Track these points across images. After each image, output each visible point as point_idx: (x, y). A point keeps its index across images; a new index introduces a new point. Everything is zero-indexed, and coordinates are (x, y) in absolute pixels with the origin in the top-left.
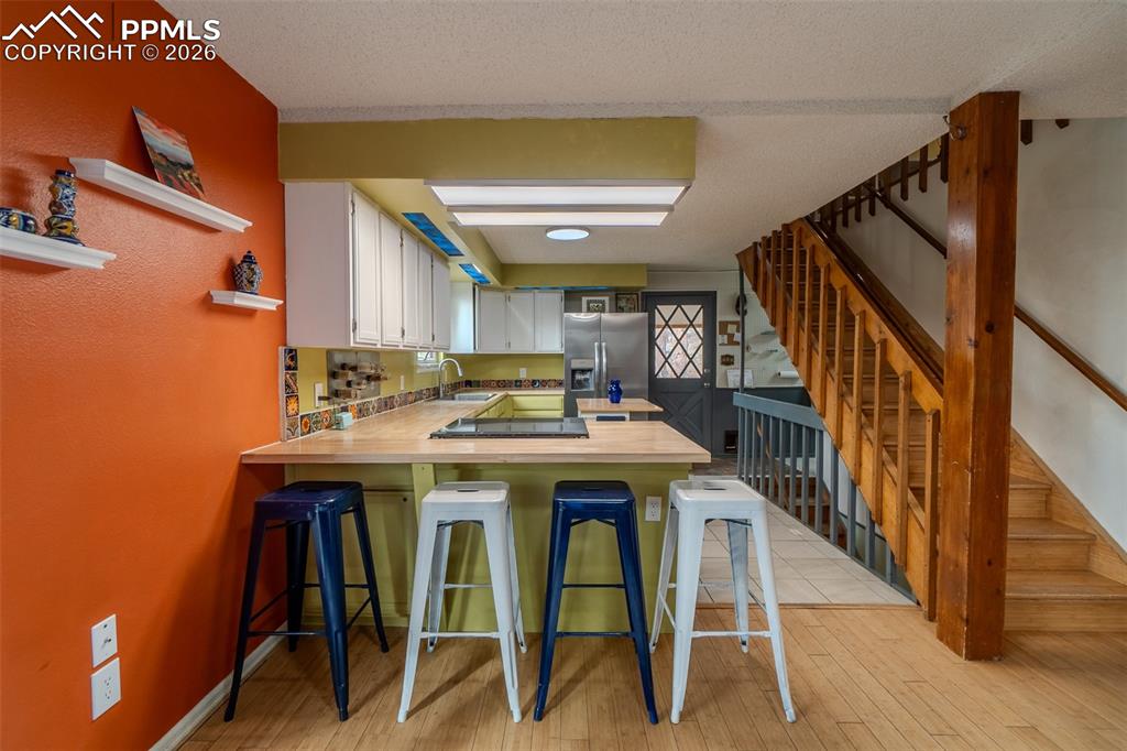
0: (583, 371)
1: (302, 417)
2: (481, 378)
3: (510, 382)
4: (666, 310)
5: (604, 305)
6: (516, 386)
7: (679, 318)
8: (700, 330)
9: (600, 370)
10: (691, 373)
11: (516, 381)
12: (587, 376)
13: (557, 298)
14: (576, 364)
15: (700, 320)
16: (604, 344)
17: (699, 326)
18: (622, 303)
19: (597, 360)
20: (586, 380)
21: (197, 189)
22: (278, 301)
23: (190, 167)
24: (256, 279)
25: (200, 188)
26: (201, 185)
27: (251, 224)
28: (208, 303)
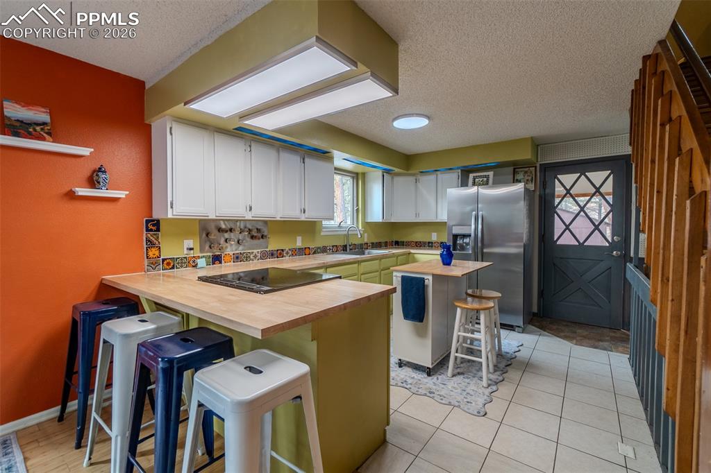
0: (464, 236)
1: (164, 260)
2: (405, 240)
3: (425, 243)
4: (568, 179)
5: (488, 180)
6: (429, 246)
7: (583, 185)
8: (610, 198)
9: (476, 235)
10: (596, 240)
11: (429, 243)
12: (467, 240)
13: (454, 176)
14: (456, 230)
15: (608, 187)
16: (480, 213)
17: (608, 194)
18: (519, 176)
19: (473, 227)
20: (467, 244)
21: (44, 135)
22: (128, 193)
23: (44, 124)
24: (101, 180)
25: (49, 134)
26: (52, 133)
27: (92, 150)
28: (71, 195)
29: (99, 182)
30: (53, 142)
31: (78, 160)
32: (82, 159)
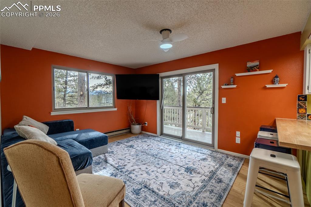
21: (257, 69)
22: (287, 84)
23: (257, 65)
24: (275, 81)
25: (258, 69)
26: (260, 68)
27: (272, 70)
28: (265, 88)
29: (275, 82)
30: (259, 71)
31: (268, 75)
32: (270, 74)
